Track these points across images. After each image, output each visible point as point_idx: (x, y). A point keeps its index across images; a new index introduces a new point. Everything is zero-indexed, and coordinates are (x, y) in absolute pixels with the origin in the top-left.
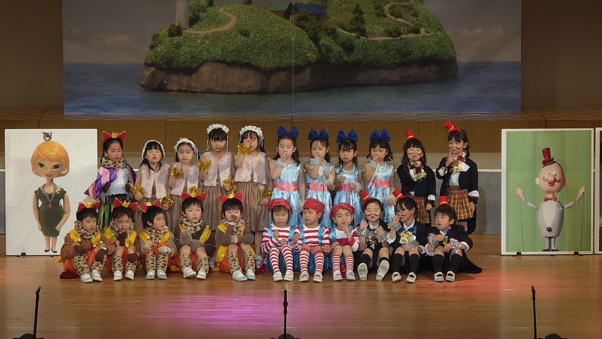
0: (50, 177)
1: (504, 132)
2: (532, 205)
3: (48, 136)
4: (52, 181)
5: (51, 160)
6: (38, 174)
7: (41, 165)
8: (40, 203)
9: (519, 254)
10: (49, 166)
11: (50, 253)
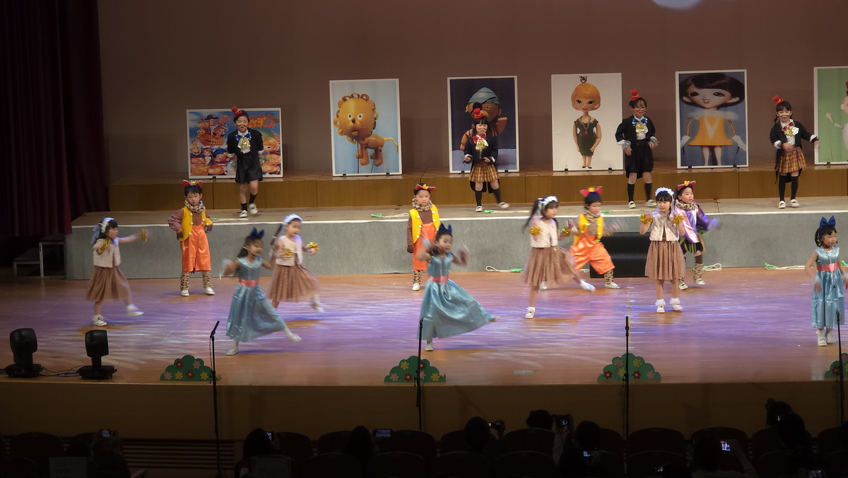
0: (586, 111)
1: (816, 69)
2: (839, 126)
3: (584, 79)
4: (587, 113)
5: (586, 98)
6: (576, 109)
7: (579, 102)
8: (579, 131)
9: (829, 164)
10: (585, 102)
11: (587, 169)
